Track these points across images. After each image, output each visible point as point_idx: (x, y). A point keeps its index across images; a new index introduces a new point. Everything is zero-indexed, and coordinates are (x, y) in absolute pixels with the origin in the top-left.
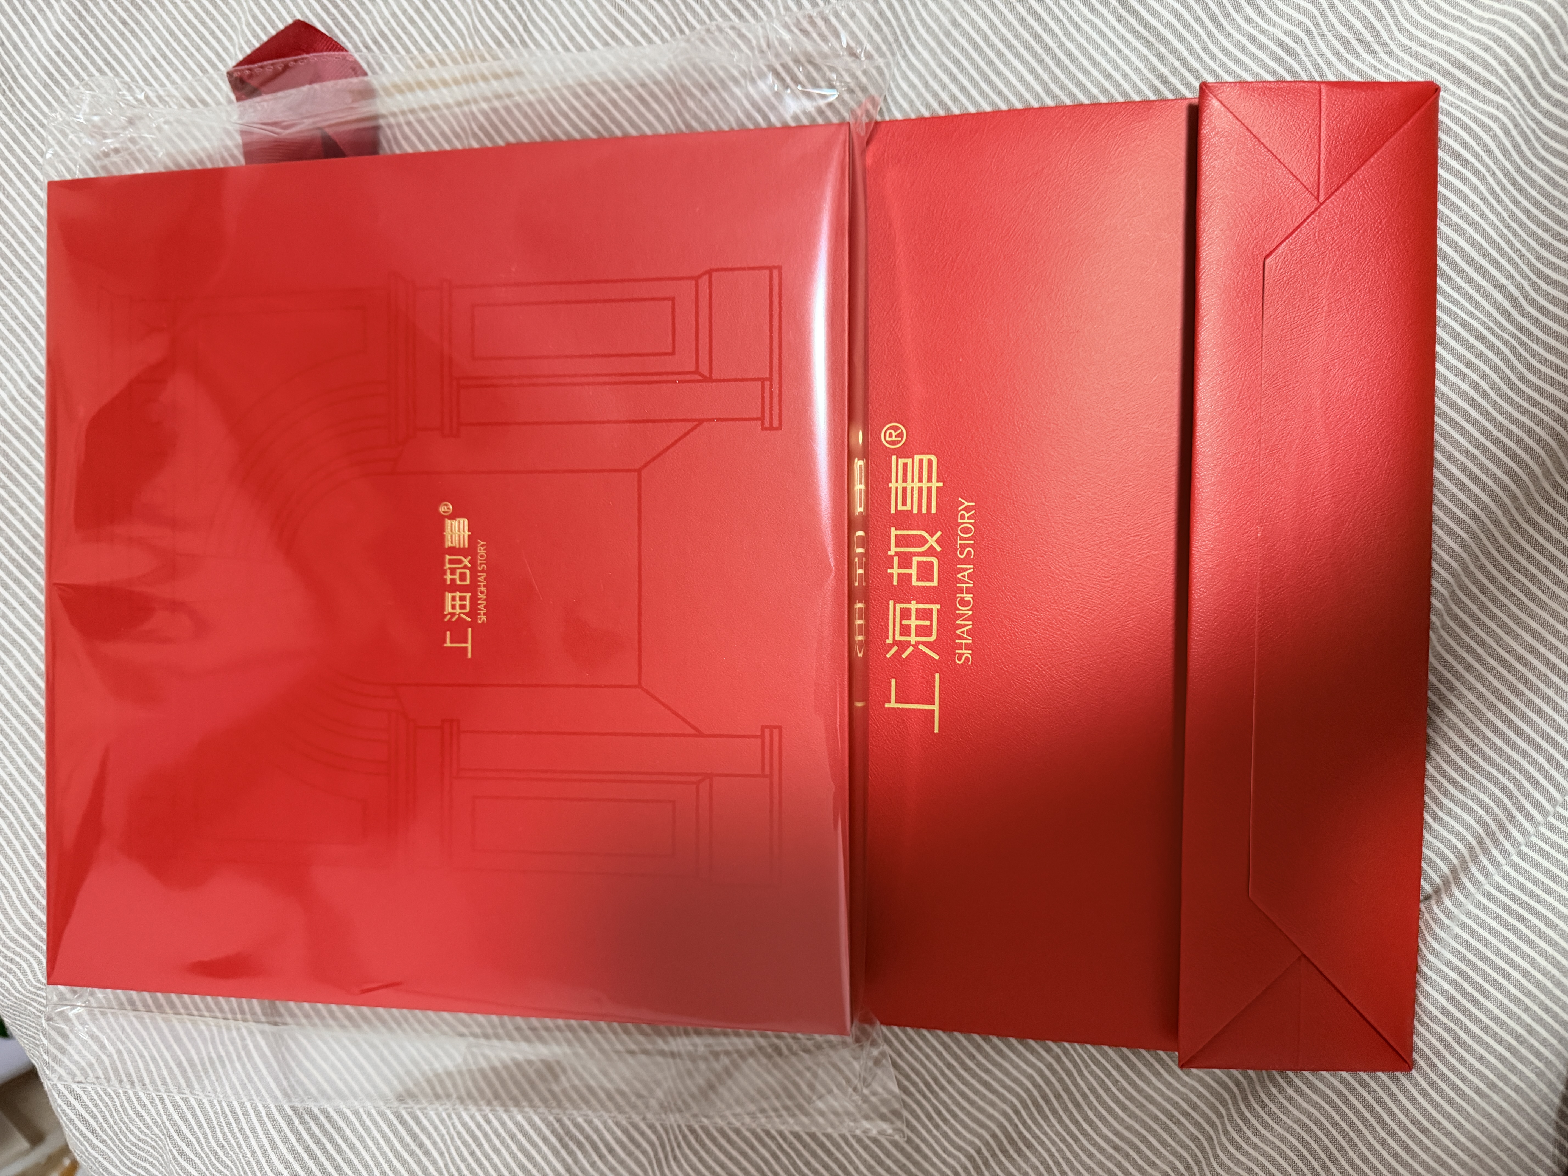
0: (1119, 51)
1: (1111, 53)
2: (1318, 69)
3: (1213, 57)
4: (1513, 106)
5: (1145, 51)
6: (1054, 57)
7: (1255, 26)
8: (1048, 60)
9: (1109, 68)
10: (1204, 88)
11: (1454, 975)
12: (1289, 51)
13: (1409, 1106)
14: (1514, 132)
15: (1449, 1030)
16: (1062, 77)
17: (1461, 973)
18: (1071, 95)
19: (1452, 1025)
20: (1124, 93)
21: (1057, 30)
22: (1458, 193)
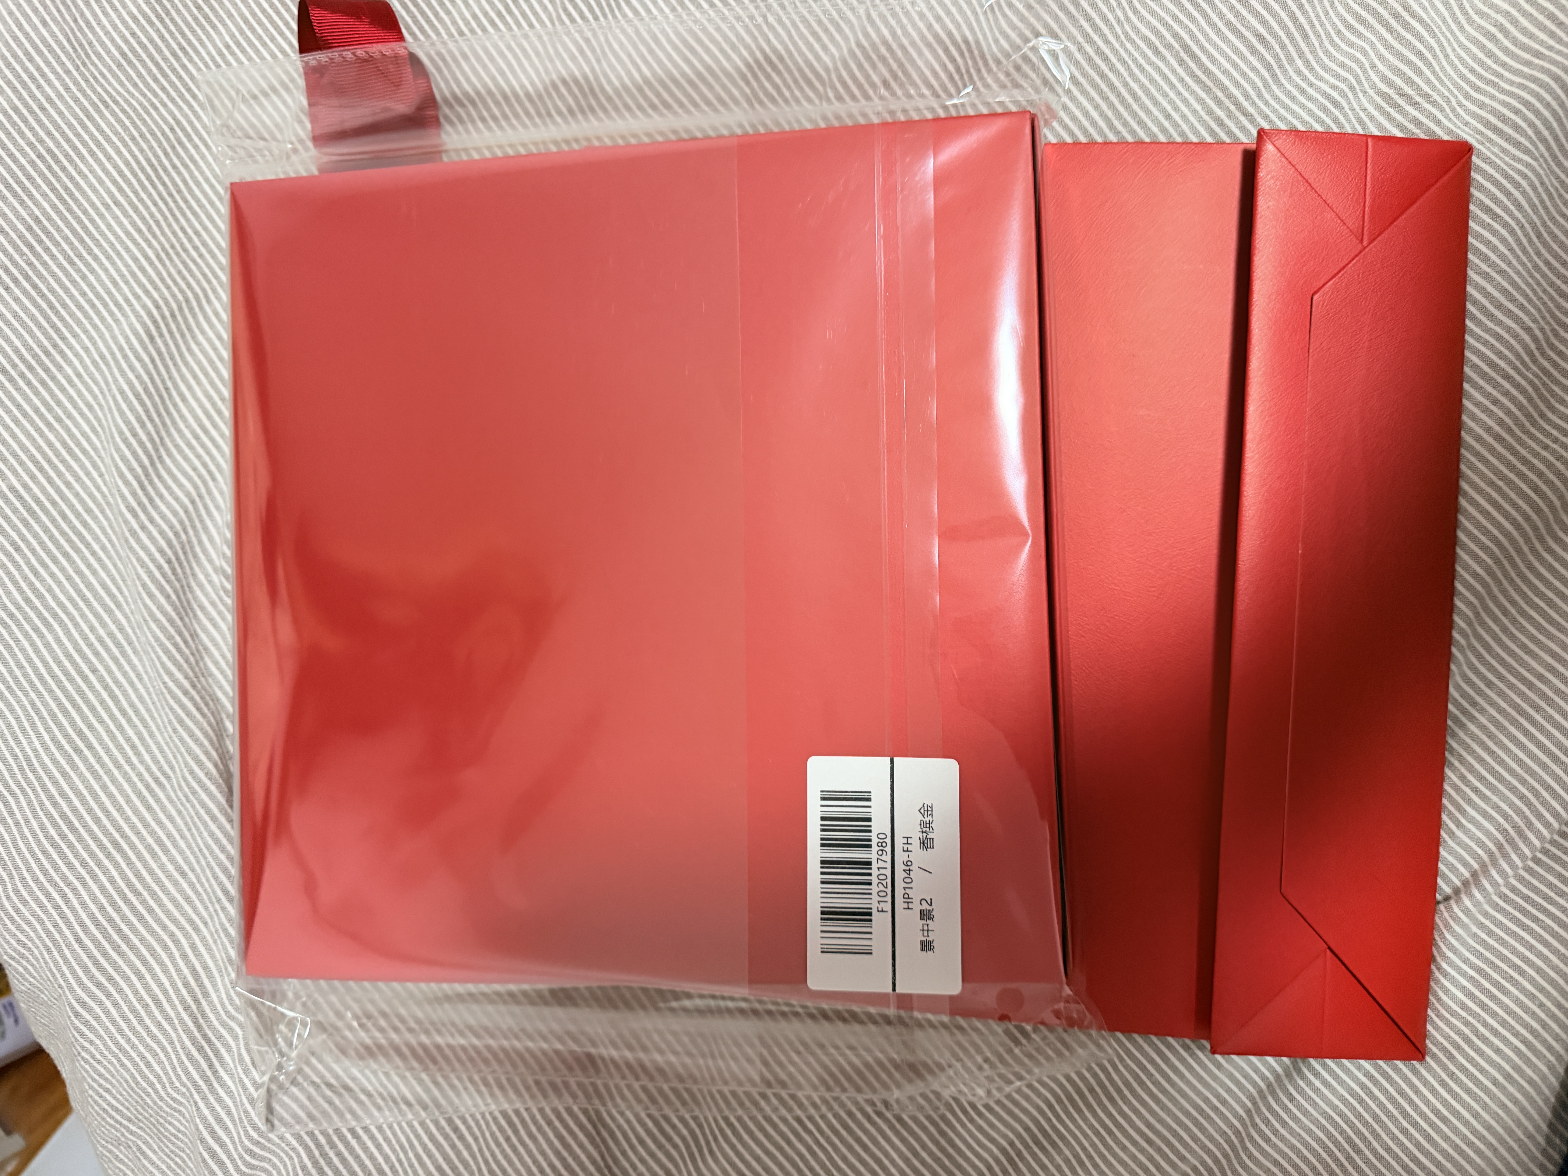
0: (1179, 94)
1: (1172, 95)
2: (1361, 122)
3: (1267, 103)
4: (1540, 165)
5: (1203, 95)
6: (1119, 95)
7: (1305, 79)
8: (1113, 98)
9: (1169, 108)
10: (1261, 133)
11: (1472, 973)
12: (1336, 104)
13: (1430, 1096)
14: (1540, 190)
15: (1467, 1024)
16: (1125, 114)
17: (1479, 971)
18: (1132, 132)
19: (1470, 1019)
20: (1182, 134)
21: (1122, 70)
22: (1487, 243)
